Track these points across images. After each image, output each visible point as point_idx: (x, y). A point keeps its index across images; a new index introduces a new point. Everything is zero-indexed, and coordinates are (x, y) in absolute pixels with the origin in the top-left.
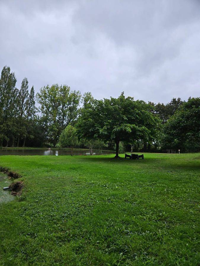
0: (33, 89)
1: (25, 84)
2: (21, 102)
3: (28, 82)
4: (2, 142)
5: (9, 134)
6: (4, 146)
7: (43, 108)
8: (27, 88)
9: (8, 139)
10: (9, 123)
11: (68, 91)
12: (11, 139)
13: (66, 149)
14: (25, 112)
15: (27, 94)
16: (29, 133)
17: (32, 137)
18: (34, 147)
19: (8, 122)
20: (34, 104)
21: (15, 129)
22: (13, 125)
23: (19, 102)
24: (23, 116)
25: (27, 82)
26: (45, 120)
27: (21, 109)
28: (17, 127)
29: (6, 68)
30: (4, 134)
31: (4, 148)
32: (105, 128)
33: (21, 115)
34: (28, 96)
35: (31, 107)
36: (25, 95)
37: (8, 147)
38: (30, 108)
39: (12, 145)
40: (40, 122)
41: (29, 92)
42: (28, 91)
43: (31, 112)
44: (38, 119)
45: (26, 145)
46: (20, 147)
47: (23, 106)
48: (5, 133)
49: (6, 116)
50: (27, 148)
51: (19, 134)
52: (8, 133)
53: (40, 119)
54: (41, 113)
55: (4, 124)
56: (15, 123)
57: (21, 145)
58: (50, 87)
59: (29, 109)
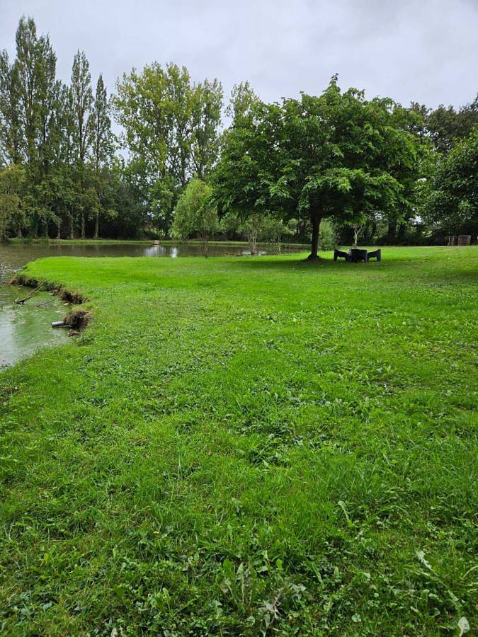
0: (100, 83)
1: (80, 69)
2: (77, 121)
3: (88, 65)
4: (47, 227)
5: (58, 208)
6: (53, 236)
7: (131, 137)
8: (88, 81)
9: (58, 221)
10: (55, 180)
11: (186, 79)
12: (66, 221)
13: (196, 242)
14: (90, 150)
15: (88, 99)
16: (105, 203)
17: (113, 213)
18: (120, 240)
19: (52, 178)
20: (109, 126)
21: (70, 196)
22: (66, 184)
23: (72, 123)
24: (86, 161)
25: (86, 65)
26: (140, 168)
27: (79, 140)
28: (77, 190)
29: (26, 22)
30: (47, 207)
31: (52, 240)
32: (283, 180)
33: (82, 157)
34: (93, 105)
35: (103, 136)
36: (85, 100)
37: (61, 238)
38: (100, 137)
39: (69, 235)
40: (128, 174)
41: (94, 94)
42: (90, 91)
43: (104, 149)
44: (123, 167)
45: (103, 235)
46: (88, 239)
47: (84, 133)
48: (50, 205)
49: (46, 162)
50: (105, 242)
51: (82, 208)
52: (56, 204)
53: (126, 165)
54: (127, 149)
55: (43, 183)
56: (69, 180)
57: (90, 235)
58: (140, 74)
59: (99, 140)
